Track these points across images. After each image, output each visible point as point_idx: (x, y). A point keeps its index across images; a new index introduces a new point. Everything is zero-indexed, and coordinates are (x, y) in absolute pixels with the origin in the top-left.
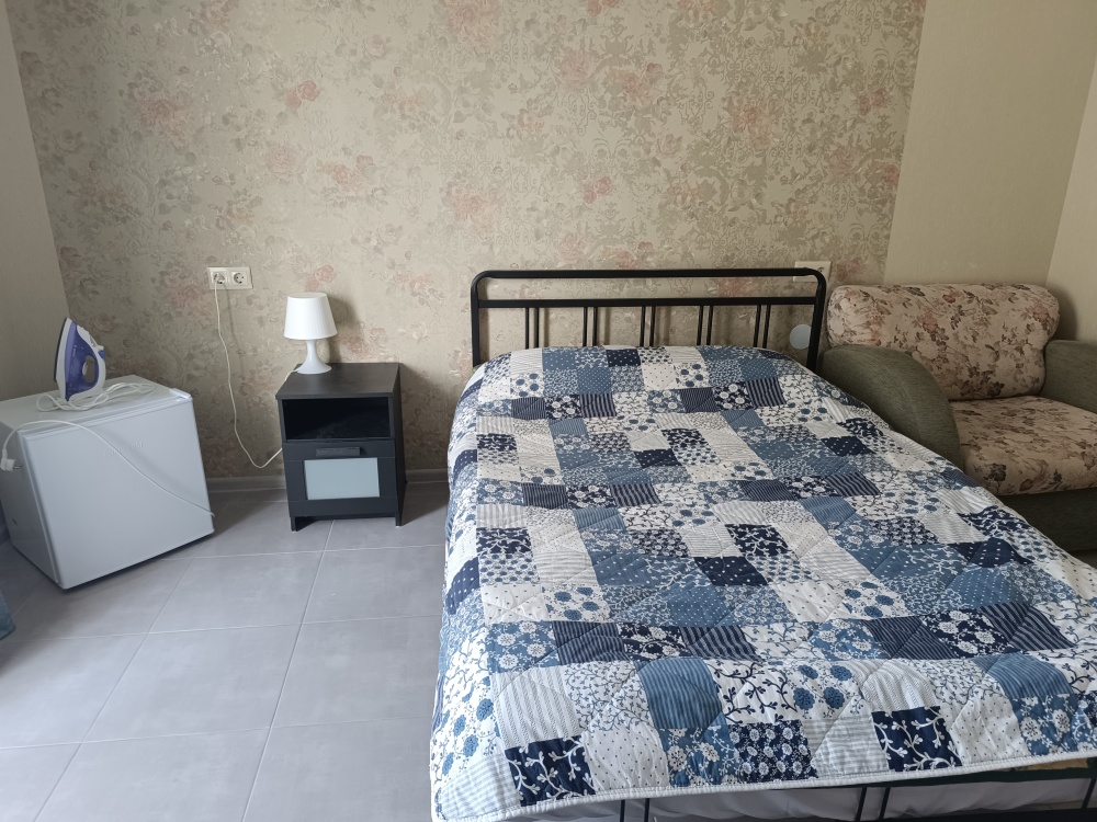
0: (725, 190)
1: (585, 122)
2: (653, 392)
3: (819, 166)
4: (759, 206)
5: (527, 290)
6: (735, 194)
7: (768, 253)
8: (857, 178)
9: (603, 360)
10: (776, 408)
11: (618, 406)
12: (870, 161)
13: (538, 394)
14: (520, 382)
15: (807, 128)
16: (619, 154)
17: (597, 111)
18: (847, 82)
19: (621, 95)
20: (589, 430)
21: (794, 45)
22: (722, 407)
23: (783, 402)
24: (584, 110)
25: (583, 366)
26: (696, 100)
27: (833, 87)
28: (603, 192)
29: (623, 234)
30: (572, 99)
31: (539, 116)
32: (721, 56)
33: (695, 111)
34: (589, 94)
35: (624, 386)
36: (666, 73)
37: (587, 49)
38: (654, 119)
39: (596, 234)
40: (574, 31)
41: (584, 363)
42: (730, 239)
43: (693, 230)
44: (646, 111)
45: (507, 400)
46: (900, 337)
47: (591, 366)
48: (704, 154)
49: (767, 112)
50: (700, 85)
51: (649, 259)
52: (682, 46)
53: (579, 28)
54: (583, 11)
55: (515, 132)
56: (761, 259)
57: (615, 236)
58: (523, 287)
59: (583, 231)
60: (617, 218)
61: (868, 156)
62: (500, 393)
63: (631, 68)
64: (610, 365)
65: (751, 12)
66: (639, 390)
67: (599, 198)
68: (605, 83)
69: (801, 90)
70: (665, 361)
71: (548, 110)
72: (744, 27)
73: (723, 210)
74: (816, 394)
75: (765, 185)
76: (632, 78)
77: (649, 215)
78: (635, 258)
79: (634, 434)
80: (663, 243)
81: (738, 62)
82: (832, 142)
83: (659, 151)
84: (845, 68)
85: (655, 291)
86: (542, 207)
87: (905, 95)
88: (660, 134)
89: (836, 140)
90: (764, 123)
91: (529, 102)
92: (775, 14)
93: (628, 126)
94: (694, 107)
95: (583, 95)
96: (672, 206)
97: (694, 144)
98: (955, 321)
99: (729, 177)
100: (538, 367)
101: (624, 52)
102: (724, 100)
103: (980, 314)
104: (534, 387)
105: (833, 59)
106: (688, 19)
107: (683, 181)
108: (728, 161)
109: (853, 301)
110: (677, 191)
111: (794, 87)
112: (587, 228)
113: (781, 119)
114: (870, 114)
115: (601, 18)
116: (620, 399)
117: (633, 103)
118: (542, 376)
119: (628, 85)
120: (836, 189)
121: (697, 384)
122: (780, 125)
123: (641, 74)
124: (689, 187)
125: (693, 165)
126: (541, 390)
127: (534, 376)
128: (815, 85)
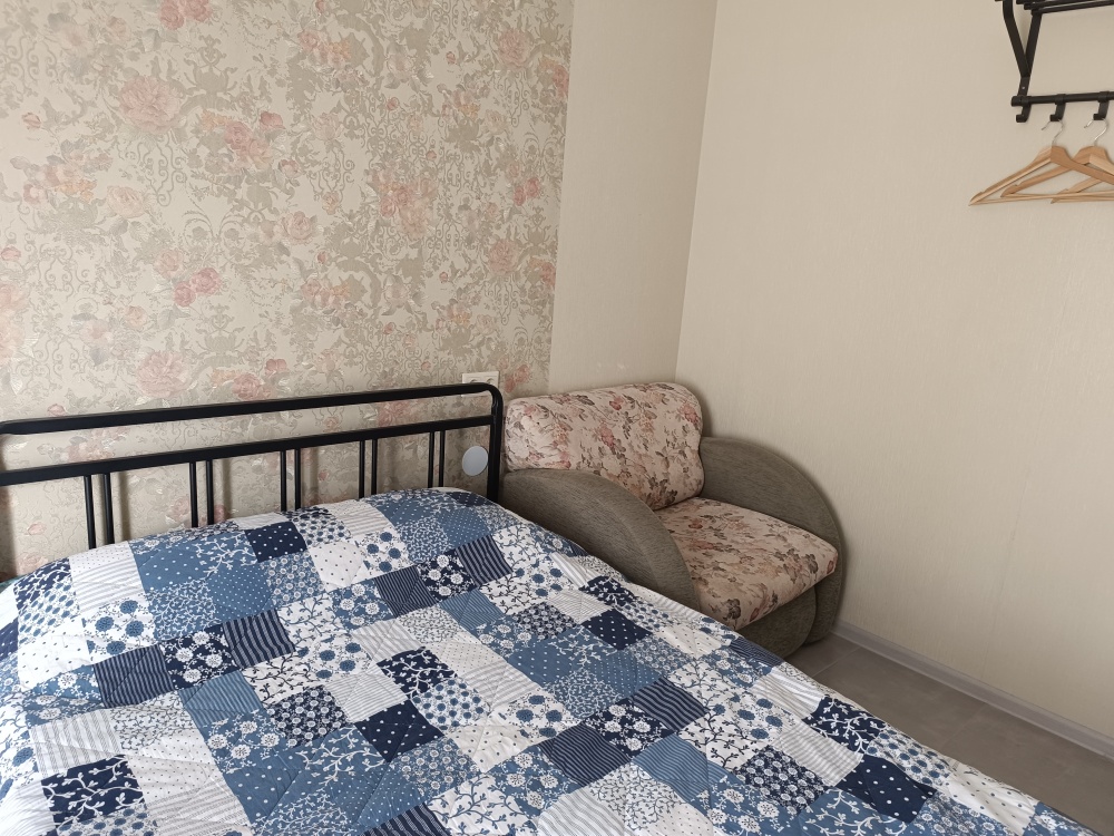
0: (377, 290)
1: (168, 185)
2: (337, 591)
3: (478, 260)
4: (418, 309)
5: (83, 446)
6: (389, 294)
7: (432, 365)
8: (517, 277)
9: (246, 551)
10: (503, 580)
11: (292, 630)
12: (528, 258)
13: (145, 640)
14: (104, 624)
15: (464, 216)
16: (227, 235)
17: (187, 170)
18: (502, 166)
19: (224, 150)
20: (262, 696)
21: (444, 115)
22: (437, 595)
23: (508, 570)
24: (166, 168)
25: (215, 569)
26: (332, 169)
27: (488, 171)
28: (205, 290)
29: (242, 349)
30: (144, 150)
31: (86, 171)
32: (360, 116)
33: (332, 184)
34: (172, 144)
35: (291, 592)
36: (289, 129)
37: (163, 76)
38: (276, 190)
39: (199, 351)
40: (140, 45)
41: (215, 563)
42: (387, 351)
43: (340, 341)
44: (263, 177)
45: (85, 669)
46: (586, 455)
47: (230, 567)
48: (347, 241)
49: (419, 193)
50: (336, 150)
51: (282, 382)
52: (307, 93)
53: (148, 42)
54: (153, 17)
55: (41, 192)
56: (425, 373)
57: (228, 353)
58: (75, 443)
59: (177, 348)
60: (231, 327)
61: (526, 252)
62: (64, 658)
63: (237, 114)
64: (260, 559)
65: (392, 65)
66: (315, 594)
67: (199, 301)
68: (197, 132)
69: (455, 170)
70: (341, 535)
71: (103, 162)
72: (385, 83)
73: (376, 313)
74: (541, 550)
75: (423, 284)
76: (238, 128)
77: (278, 322)
78: (262, 383)
79: (338, 683)
80: (300, 359)
81: (382, 126)
82: (491, 235)
83: (285, 233)
84: (498, 149)
85: (293, 425)
86: (102, 313)
87: (556, 186)
88: (286, 211)
89: (495, 232)
90: (416, 206)
91: (65, 146)
92: (420, 73)
93: (238, 197)
94: (329, 179)
95: (162, 145)
96: (310, 309)
97: (332, 227)
98: (627, 430)
99: (380, 273)
100: (133, 586)
101: (225, 91)
102: (367, 172)
103: (644, 420)
104: (135, 629)
105: (485, 139)
106: (313, 59)
107: (322, 276)
108: (377, 251)
109: (535, 418)
110: (315, 289)
111: (448, 166)
112: (184, 343)
113: (435, 202)
114: (525, 204)
115: (184, 33)
116: (291, 616)
117: (243, 165)
118: (146, 604)
119: (234, 138)
120: (498, 288)
121: (395, 564)
122: (435, 211)
123: (253, 125)
124: (330, 285)
125: (334, 255)
126: (149, 632)
127: (129, 607)
128: (469, 166)
